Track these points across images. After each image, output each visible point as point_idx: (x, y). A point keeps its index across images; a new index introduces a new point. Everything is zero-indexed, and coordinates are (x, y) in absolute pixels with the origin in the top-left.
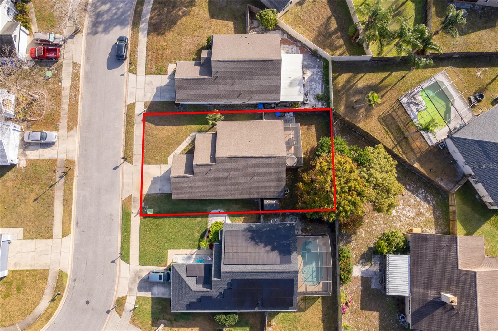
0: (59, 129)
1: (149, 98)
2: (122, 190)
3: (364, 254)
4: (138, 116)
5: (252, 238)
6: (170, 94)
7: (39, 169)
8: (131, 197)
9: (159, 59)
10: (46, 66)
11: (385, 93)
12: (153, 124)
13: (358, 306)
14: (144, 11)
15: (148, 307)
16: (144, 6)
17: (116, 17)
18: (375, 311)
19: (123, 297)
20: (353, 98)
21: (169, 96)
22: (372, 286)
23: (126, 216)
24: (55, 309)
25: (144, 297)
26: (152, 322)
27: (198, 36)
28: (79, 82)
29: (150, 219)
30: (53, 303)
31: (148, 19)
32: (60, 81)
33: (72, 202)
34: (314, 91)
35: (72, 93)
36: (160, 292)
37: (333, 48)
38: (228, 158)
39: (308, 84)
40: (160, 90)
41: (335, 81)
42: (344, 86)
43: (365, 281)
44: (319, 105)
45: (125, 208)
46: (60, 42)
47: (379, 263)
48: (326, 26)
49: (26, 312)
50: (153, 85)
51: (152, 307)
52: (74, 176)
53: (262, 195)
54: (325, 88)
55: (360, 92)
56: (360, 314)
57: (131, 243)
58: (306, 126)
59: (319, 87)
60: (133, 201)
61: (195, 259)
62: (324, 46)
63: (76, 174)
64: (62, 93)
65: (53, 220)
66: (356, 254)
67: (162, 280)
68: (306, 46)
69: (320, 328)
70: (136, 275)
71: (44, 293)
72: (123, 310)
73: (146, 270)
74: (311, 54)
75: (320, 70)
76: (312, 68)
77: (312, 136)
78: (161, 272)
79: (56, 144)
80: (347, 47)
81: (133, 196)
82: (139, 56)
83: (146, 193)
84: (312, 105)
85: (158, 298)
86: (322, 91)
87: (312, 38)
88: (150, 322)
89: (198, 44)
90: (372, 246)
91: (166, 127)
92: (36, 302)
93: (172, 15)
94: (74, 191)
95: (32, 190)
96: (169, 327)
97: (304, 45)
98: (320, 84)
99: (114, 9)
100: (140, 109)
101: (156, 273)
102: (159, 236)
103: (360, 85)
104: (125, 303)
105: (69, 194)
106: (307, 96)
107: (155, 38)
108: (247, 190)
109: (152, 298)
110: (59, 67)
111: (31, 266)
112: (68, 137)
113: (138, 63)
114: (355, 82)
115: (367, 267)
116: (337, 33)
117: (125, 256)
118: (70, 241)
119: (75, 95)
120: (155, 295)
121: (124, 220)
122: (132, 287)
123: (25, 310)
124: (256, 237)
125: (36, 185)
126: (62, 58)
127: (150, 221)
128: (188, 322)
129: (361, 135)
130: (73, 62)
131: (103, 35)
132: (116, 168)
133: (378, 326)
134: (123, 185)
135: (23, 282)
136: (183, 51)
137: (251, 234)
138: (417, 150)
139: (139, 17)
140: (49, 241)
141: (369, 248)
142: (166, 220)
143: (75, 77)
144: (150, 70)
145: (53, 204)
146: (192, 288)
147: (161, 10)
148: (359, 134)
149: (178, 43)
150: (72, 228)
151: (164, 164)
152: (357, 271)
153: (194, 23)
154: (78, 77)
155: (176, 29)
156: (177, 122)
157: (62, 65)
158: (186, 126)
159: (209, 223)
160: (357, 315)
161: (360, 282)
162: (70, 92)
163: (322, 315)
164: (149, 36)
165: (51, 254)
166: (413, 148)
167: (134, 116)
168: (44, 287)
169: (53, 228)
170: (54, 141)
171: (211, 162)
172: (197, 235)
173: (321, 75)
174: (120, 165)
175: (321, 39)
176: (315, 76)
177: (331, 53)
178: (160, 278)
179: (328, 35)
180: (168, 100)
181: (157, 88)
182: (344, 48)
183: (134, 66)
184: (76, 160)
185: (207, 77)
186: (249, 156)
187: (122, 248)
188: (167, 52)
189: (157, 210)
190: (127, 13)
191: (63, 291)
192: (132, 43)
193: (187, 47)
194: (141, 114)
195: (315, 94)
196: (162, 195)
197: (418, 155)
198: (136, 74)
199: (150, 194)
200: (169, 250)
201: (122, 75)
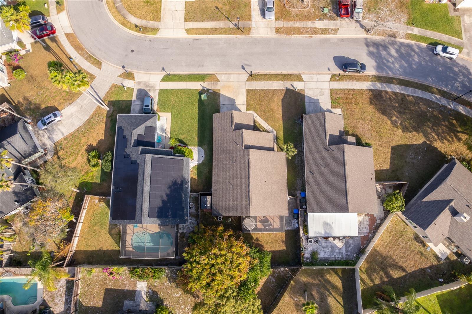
0: (277, 21)
1: (308, 93)
2: (224, 73)
3: (157, 294)
4: (291, 84)
5: (175, 183)
6: (312, 111)
7: (242, 9)
9: (346, 101)
10: (333, 8)
12: (284, 97)
13: (109, 286)
14: (393, 86)
15: (124, 97)
16: (398, 86)
17: (385, 61)
18: (103, 303)
19: (134, 77)
20: (315, 292)
21: (311, 110)
22: (127, 301)
23: (201, 78)
24: (130, 29)
25: (133, 94)
26: (112, 101)
27: (371, 135)
28: (320, 34)
29: (198, 97)
30: (134, 26)
31: (385, 90)
32: (320, 19)
33: (215, 34)
34: (322, 250)
35: (310, 29)
36: (136, 106)
37: (369, 272)
38: (249, 160)
39: (328, 244)
40: (316, 103)
41: (333, 273)
42: (329, 282)
43: (132, 294)
44: (306, 255)
45: (208, 76)
46: (356, 17)
47: (148, 310)
48: (393, 265)
49: (130, 9)
50: (320, 96)
51: (124, 101)
52: (236, 35)
53: (215, 194)
54: (325, 262)
55: (323, 299)
56: (102, 287)
57: (178, 82)
58: (284, 240)
59: (326, 256)
60: (214, 83)
61: (162, 135)
62: (371, 262)
63: (239, 36)
64: (310, 22)
65: (200, 21)
66: (157, 287)
67: (145, 107)
68: (369, 243)
69: (93, 248)
70: (151, 87)
71: (143, 19)
72: (124, 78)
73: (155, 95)
74: (360, 247)
75: (345, 257)
76: (346, 249)
77: (274, 246)
78: (151, 107)
79: (264, 20)
80: (371, 287)
81: (218, 82)
82: (348, 83)
83: (221, 93)
84: (306, 248)
85: (131, 106)
86: (321, 258)
87: (378, 249)
88: (112, 100)
89: (364, 135)
90: (164, 304)
91: (281, 108)
92: (136, 14)
93: (391, 110)
94: (224, 36)
95: (225, 5)
96: (107, 114)
97: (371, 241)
98: (329, 257)
99: (392, 60)
100: (298, 86)
101: (151, 102)
102: (183, 105)
103: (331, 300)
104: (129, 79)
105: (221, 31)
106: (315, 243)
107: (367, 96)
108: (220, 180)
109: (132, 100)
110: (333, 18)
111: (164, 9)
112: (270, 28)
113: (341, 82)
114: (333, 294)
115: (144, 296)
116: (387, 277)
117: (168, 78)
118: (182, 35)
119: (308, 32)
120: (133, 103)
121: (198, 76)
122: (141, 85)
123: (131, 8)
124: (176, 187)
125: (229, 7)
126: (342, 20)
127: (197, 97)
128: (110, 130)
129: (276, 298)
130: (338, 29)
131: (366, 51)
132: (243, 68)
133: (89, 306)
134: (228, 74)
135: (152, 5)
136: (355, 121)
137: (180, 183)
139: (387, 81)
140: (183, 20)
141: (162, 300)
142: (197, 111)
143: (325, 31)
144: (335, 93)
145: (213, 20)
146: (135, 130)
147: (396, 101)
148: (277, 296)
149: (363, 117)
150: (193, 36)
151: (247, 107)
152: (142, 286)
153: (385, 131)
154: (325, 33)
155: (377, 115)
156: (286, 118)
157: (335, 20)
158: (282, 126)
159: (192, 147)
160: (101, 285)
161: (131, 289)
162: (310, 28)
163: (104, 249)
164: (368, 91)
165: (173, 22)
167: (290, 81)
168: (147, 19)
169: (193, 22)
170: (266, 18)
171: (245, 145)
172: (182, 137)
173: (338, 258)
174: (246, 71)
175: (377, 259)
176: (337, 251)
177: (363, 269)
178: (146, 106)
179: (384, 267)
180: (306, 109)
181: (318, 100)
182: (371, 284)
183: (338, 79)
184: (251, 35)
185: (328, 141)
186: (250, 180)
187: (174, 76)
188: (353, 107)
189: (206, 103)
190: (390, 71)
191: (142, 33)
192: (360, 76)
193: (359, 125)
194: (293, 87)
195: (319, 251)
196: (219, 106)
198: (331, 81)
199: (220, 97)
200: (170, 113)
201: (329, 69)
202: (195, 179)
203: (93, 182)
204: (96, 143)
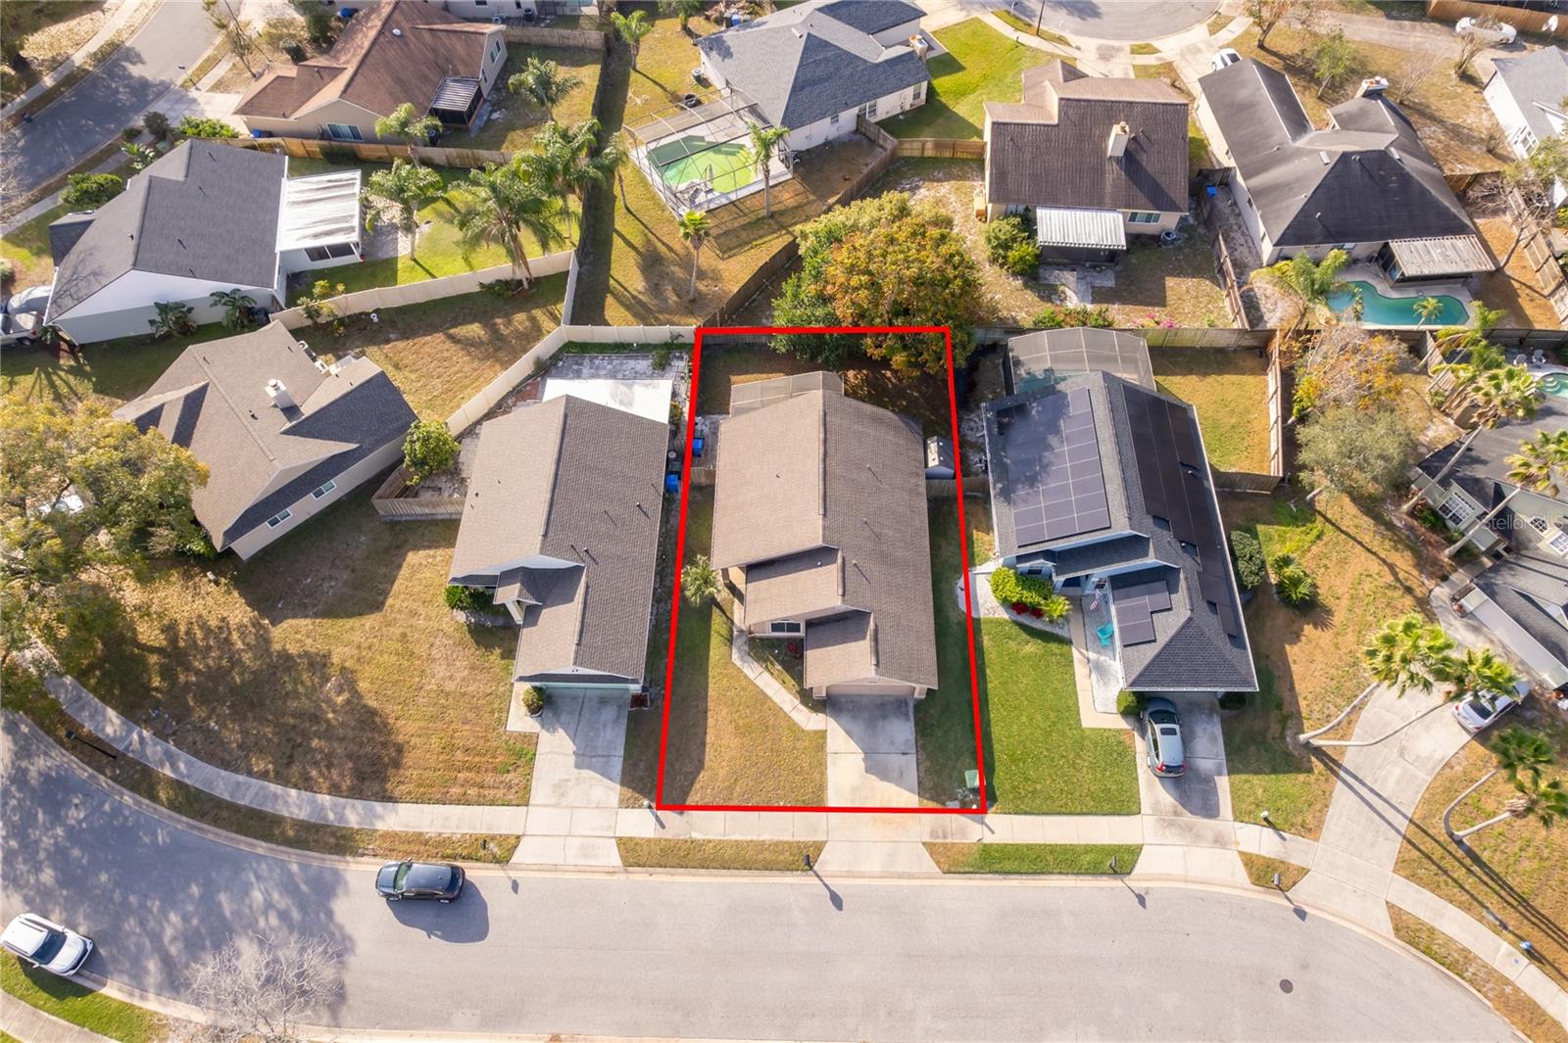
1: (607, 791)
2: (909, 878)
3: (1040, 297)
4: (663, 827)
5: (1033, 481)
6: (605, 726)
8: (931, 844)
9: (485, 759)
11: (664, 244)
12: (695, 778)
14: (302, 814)
15: (1260, 784)
16: (286, 814)
17: (296, 915)
18: (1164, 284)
19: (1246, 865)
20: (670, 301)
21: (609, 727)
22: (1109, 286)
23: (993, 861)
25: (1233, 799)
26: (1298, 771)
29: (993, 778)
31: (335, 799)
36: (1208, 750)
37: (534, 334)
40: (586, 758)
43: (1100, 296)
44: (681, 365)
45: (968, 864)
48: (472, 345)
50: (568, 780)
51: (1256, 773)
53: (916, 473)
54: (637, 351)
55: (655, 289)
56: (1176, 310)
57: (1075, 842)
58: (733, 393)
59: (632, 363)
60: (945, 837)
61: (1098, 653)
68: (518, 386)
69: (1224, 380)
70: (1171, 824)
72: (1282, 862)
73: (1153, 792)
75: (587, 362)
80: (538, 308)
81: (927, 839)
82: (458, 827)
83: (917, 797)
84: (679, 379)
85: (1228, 754)
86: (645, 358)
88: (1302, 777)
90: (1020, 281)
91: (710, 738)
93: (343, 725)
96: (1302, 724)
97: (514, 389)
98: (624, 362)
99: (267, 920)
100: (642, 822)
102: (1045, 754)
103: (637, 286)
104: (1264, 858)
107: (408, 773)
108: (905, 495)
109: (1230, 773)
113: (484, 831)
114: (628, 295)
116: (495, 324)
117: (1118, 862)
120: (1220, 764)
121: (1007, 865)
122: (1210, 835)
124: (1028, 474)
127: (1001, 783)
128: (1276, 673)
131: (352, 961)
132: (837, 901)
133: (1194, 280)
134: (891, 876)
136: (470, 689)
138: (801, 199)
139: (317, 831)
141: (1026, 288)
142: (997, 731)
144: (513, 791)
147: (313, 757)
149: (442, 702)
151: (825, 742)
152: (1080, 305)
153: (386, 656)
155: (391, 710)
156: (694, 703)
158: (710, 679)
159: (997, 616)
161: (1105, 304)
163: (1194, 377)
164: (397, 794)
166: (795, 204)
167: (666, 840)
171: (835, 562)
172: (1034, 646)
173: (602, 360)
174: (826, 885)
176: (603, 373)
177: (546, 337)
178: (1172, 732)
179: (496, 342)
180: (623, 733)
181: (578, 766)
182: (538, 313)
183: (492, 847)
185: (583, 579)
187: (1095, 871)
188: (464, 736)
189: (968, 760)
190: (290, 875)
193: (461, 675)
194: (657, 818)
195: (649, 373)
196: (921, 747)
197: (812, 197)
198: (518, 837)
199: (920, 783)
200: (1085, 725)
201: (515, 886)
202: (978, 530)
203: (1276, 527)
204: (1305, 633)
